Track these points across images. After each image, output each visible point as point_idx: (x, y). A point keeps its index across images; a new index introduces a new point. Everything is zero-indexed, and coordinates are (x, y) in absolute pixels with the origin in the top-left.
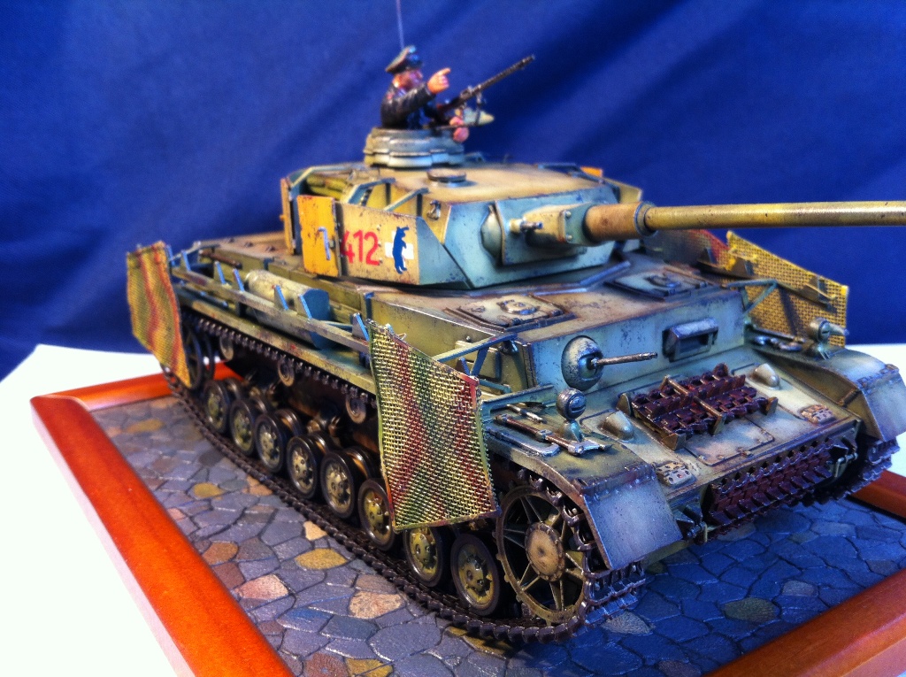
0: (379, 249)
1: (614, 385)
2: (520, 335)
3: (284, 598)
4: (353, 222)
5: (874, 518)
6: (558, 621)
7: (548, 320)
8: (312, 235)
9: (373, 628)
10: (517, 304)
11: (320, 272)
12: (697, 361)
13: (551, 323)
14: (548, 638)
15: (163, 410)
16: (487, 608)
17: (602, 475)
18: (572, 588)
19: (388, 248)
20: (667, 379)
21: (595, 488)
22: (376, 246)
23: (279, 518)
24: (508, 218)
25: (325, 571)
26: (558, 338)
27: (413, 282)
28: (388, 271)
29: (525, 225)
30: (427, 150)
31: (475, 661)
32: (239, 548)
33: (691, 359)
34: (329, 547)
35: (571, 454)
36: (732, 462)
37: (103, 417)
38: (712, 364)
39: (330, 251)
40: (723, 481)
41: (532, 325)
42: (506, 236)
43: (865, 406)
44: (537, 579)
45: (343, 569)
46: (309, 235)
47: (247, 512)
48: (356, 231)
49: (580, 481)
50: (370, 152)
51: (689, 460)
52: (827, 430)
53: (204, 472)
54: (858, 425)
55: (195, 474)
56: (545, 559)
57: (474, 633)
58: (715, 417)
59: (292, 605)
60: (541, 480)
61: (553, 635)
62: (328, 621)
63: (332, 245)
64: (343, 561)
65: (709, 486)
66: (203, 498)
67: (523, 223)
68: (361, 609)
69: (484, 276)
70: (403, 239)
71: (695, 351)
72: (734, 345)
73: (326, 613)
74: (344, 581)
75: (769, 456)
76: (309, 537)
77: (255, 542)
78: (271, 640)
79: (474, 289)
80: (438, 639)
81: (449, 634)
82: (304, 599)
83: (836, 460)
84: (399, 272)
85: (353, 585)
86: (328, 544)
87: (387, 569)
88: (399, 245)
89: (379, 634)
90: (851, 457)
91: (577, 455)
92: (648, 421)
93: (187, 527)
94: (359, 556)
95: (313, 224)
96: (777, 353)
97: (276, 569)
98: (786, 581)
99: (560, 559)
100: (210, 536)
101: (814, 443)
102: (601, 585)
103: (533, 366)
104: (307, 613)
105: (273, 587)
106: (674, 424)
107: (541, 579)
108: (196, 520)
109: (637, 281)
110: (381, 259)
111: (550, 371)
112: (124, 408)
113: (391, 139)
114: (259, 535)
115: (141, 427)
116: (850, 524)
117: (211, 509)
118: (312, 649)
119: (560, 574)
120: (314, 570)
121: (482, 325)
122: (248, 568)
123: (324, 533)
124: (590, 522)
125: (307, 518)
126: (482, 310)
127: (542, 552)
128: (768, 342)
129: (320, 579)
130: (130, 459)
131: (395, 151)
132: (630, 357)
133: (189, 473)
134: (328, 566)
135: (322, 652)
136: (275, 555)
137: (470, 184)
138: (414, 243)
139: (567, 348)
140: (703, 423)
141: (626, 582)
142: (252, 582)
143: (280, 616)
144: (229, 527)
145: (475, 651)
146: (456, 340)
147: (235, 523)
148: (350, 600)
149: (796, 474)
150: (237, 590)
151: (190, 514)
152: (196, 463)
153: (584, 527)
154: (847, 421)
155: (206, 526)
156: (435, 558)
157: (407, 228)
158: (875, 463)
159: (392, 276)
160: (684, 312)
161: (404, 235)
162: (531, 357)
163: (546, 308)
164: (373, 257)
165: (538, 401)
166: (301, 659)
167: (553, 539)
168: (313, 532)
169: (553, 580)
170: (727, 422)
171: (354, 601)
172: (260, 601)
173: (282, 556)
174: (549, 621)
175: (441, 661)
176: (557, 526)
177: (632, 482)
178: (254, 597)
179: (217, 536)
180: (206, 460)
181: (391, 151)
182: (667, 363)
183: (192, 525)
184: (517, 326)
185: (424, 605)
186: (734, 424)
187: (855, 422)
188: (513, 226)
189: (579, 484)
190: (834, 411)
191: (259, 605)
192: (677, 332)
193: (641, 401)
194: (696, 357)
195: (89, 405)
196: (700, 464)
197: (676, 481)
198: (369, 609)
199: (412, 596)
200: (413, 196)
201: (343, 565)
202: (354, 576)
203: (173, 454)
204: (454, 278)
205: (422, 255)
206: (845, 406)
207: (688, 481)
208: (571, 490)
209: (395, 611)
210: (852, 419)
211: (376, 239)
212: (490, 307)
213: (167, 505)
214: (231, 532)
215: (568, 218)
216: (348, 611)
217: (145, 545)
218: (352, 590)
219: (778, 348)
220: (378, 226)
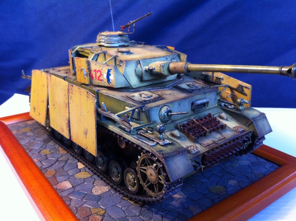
0: (102, 76)
1: (175, 121)
2: (146, 105)
3: (71, 188)
4: (93, 67)
5: (257, 159)
6: (156, 196)
7: (155, 100)
8: (80, 70)
9: (99, 198)
10: (146, 94)
11: (83, 82)
12: (202, 112)
13: (156, 101)
14: (153, 201)
15: (31, 124)
16: (135, 192)
17: (170, 152)
18: (161, 187)
19: (105, 75)
20: (192, 119)
21: (167, 156)
22: (101, 75)
23: (69, 161)
24: (144, 66)
25: (84, 179)
26: (158, 106)
27: (113, 87)
28: (105, 83)
29: (149, 68)
30: (118, 41)
31: (132, 208)
32: (56, 172)
33: (200, 111)
34: (86, 171)
35: (160, 145)
36: (211, 145)
37: (11, 127)
38: (207, 113)
39: (86, 76)
40: (208, 152)
41: (150, 102)
42: (143, 72)
43: (254, 126)
44: (150, 183)
45: (90, 178)
46: (78, 70)
47: (59, 159)
48: (94, 70)
49: (162, 154)
50: (99, 41)
51: (198, 145)
52: (242, 134)
53: (44, 146)
54: (252, 132)
55: (41, 147)
56: (152, 177)
57: (131, 199)
58: (206, 131)
59: (73, 191)
60: (151, 153)
61: (155, 201)
62: (85, 196)
63: (86, 74)
64: (90, 176)
65: (204, 153)
66: (44, 155)
67: (149, 67)
68: (96, 192)
69: (136, 84)
70: (110, 73)
71: (202, 109)
72: (214, 106)
73: (85, 193)
74: (91, 182)
75: (223, 143)
76: (79, 168)
77: (61, 169)
78: (67, 203)
79: (133, 89)
80: (120, 201)
81: (123, 199)
82: (77, 188)
83: (245, 144)
84: (109, 83)
85: (93, 184)
86: (85, 170)
87: (104, 178)
88: (108, 75)
89: (101, 200)
90: (249, 142)
91: (162, 146)
92: (186, 133)
93: (39, 165)
94: (95, 174)
95: (80, 67)
96: (227, 109)
97: (68, 179)
98: (229, 179)
99: (157, 178)
100: (47, 168)
101: (237, 139)
102: (169, 186)
103: (150, 116)
104: (78, 193)
105: (67, 185)
106: (193, 133)
107: (151, 183)
108: (42, 162)
109: (184, 86)
110: (102, 79)
111: (155, 117)
112: (18, 124)
113: (105, 37)
114: (63, 167)
115: (23, 130)
116: (250, 161)
117: (47, 158)
118: (80, 205)
119: (157, 182)
120: (81, 179)
121: (133, 102)
122: (59, 178)
123: (84, 166)
124: (165, 167)
125: (79, 161)
126: (134, 96)
127: (151, 175)
128: (225, 105)
129: (82, 182)
130: (20, 142)
131: (107, 41)
132: (180, 113)
133: (40, 146)
134: (85, 177)
135: (83, 206)
136: (68, 174)
137: (131, 53)
138: (113, 75)
139: (160, 110)
140: (202, 133)
141: (177, 185)
142: (60, 183)
143: (70, 194)
144: (53, 165)
145: (132, 204)
146: (125, 107)
147: (55, 163)
148: (92, 189)
149: (231, 149)
150: (56, 186)
151: (40, 160)
152: (42, 143)
153: (164, 168)
154: (248, 131)
155: (45, 164)
156: (119, 175)
157: (111, 69)
158: (257, 144)
159: (107, 84)
160: (198, 97)
161: (110, 72)
162: (149, 113)
163: (154, 96)
164: (100, 78)
165: (151, 127)
166: (76, 208)
167: (154, 171)
168: (80, 166)
169: (155, 184)
170: (210, 132)
171: (94, 189)
172: (63, 190)
173: (70, 174)
174: (154, 196)
175: (121, 208)
176: (156, 167)
177: (179, 154)
178: (61, 188)
179: (49, 168)
180: (46, 142)
181: (105, 41)
182: (193, 113)
183: (41, 164)
184: (144, 102)
185: (115, 190)
186: (213, 132)
187: (251, 131)
188: (146, 68)
189: (162, 155)
190: (245, 128)
191: (63, 191)
192: (196, 103)
193: (184, 126)
194: (202, 111)
195: (7, 123)
196: (201, 146)
197: (193, 152)
198: (98, 191)
199: (112, 187)
200: (113, 58)
201: (90, 177)
202: (94, 181)
203: (34, 140)
204: (127, 86)
205: (116, 78)
206: (248, 126)
207: (197, 152)
208: (160, 157)
209: (107, 192)
210: (250, 131)
211: (101, 73)
212: (136, 95)
213: (33, 157)
214: (53, 166)
215: (163, 66)
216: (92, 192)
217: (26, 171)
218: (93, 185)
219: (228, 107)
220: (101, 68)
